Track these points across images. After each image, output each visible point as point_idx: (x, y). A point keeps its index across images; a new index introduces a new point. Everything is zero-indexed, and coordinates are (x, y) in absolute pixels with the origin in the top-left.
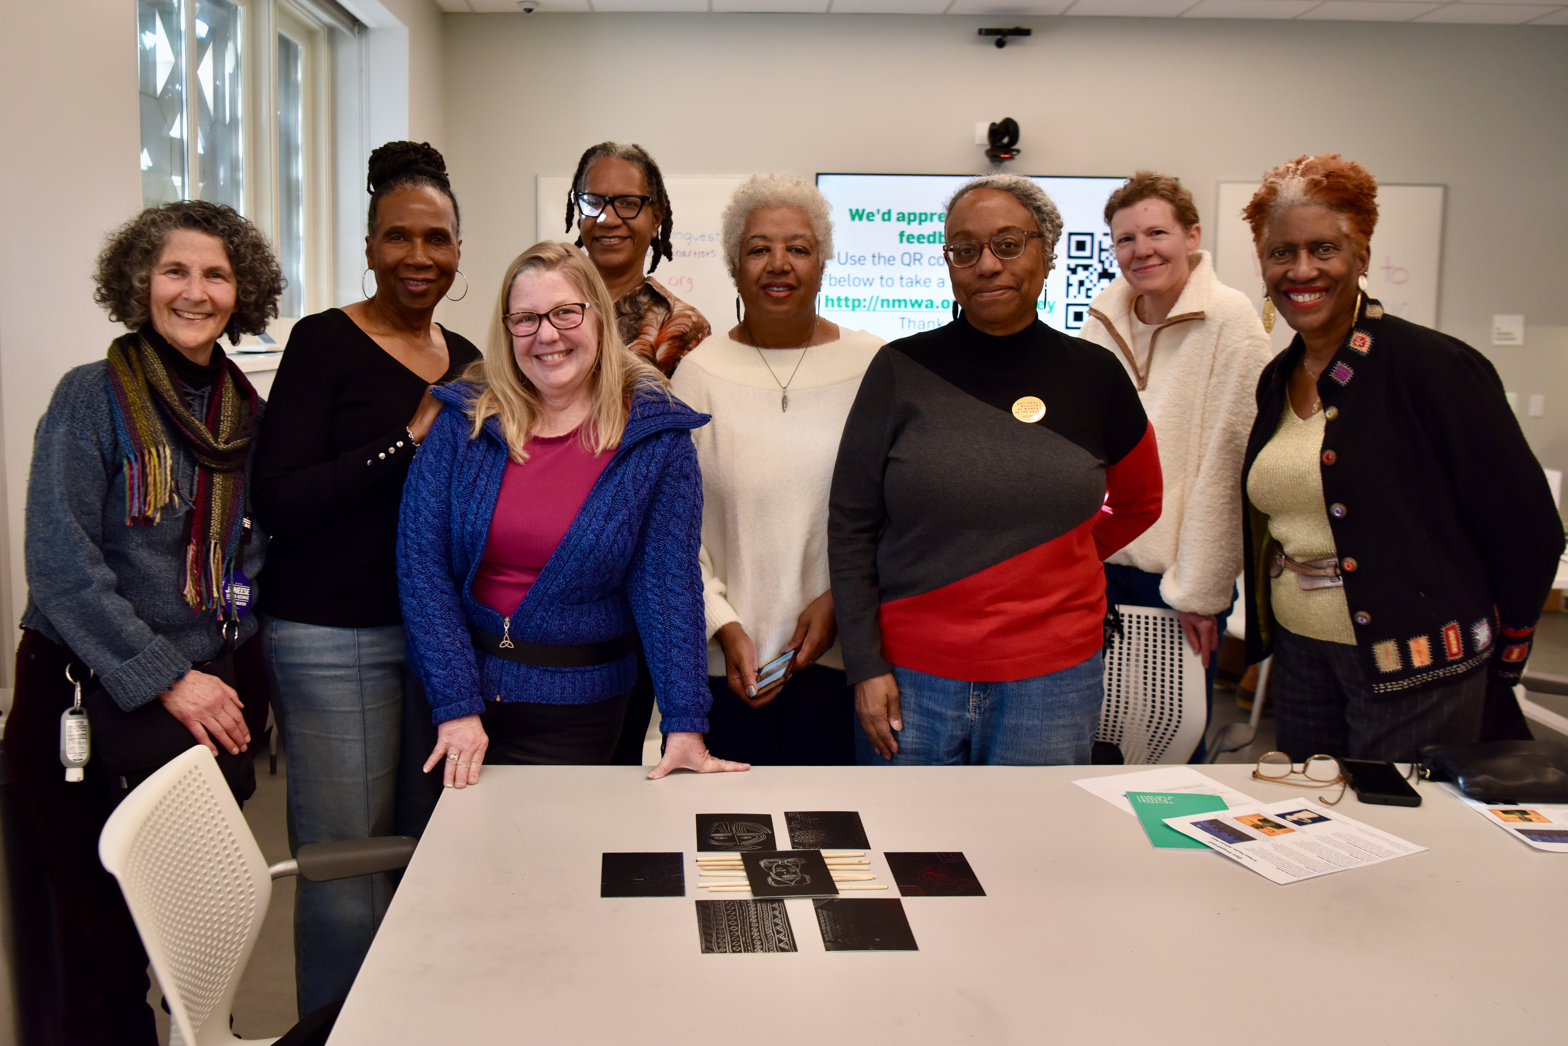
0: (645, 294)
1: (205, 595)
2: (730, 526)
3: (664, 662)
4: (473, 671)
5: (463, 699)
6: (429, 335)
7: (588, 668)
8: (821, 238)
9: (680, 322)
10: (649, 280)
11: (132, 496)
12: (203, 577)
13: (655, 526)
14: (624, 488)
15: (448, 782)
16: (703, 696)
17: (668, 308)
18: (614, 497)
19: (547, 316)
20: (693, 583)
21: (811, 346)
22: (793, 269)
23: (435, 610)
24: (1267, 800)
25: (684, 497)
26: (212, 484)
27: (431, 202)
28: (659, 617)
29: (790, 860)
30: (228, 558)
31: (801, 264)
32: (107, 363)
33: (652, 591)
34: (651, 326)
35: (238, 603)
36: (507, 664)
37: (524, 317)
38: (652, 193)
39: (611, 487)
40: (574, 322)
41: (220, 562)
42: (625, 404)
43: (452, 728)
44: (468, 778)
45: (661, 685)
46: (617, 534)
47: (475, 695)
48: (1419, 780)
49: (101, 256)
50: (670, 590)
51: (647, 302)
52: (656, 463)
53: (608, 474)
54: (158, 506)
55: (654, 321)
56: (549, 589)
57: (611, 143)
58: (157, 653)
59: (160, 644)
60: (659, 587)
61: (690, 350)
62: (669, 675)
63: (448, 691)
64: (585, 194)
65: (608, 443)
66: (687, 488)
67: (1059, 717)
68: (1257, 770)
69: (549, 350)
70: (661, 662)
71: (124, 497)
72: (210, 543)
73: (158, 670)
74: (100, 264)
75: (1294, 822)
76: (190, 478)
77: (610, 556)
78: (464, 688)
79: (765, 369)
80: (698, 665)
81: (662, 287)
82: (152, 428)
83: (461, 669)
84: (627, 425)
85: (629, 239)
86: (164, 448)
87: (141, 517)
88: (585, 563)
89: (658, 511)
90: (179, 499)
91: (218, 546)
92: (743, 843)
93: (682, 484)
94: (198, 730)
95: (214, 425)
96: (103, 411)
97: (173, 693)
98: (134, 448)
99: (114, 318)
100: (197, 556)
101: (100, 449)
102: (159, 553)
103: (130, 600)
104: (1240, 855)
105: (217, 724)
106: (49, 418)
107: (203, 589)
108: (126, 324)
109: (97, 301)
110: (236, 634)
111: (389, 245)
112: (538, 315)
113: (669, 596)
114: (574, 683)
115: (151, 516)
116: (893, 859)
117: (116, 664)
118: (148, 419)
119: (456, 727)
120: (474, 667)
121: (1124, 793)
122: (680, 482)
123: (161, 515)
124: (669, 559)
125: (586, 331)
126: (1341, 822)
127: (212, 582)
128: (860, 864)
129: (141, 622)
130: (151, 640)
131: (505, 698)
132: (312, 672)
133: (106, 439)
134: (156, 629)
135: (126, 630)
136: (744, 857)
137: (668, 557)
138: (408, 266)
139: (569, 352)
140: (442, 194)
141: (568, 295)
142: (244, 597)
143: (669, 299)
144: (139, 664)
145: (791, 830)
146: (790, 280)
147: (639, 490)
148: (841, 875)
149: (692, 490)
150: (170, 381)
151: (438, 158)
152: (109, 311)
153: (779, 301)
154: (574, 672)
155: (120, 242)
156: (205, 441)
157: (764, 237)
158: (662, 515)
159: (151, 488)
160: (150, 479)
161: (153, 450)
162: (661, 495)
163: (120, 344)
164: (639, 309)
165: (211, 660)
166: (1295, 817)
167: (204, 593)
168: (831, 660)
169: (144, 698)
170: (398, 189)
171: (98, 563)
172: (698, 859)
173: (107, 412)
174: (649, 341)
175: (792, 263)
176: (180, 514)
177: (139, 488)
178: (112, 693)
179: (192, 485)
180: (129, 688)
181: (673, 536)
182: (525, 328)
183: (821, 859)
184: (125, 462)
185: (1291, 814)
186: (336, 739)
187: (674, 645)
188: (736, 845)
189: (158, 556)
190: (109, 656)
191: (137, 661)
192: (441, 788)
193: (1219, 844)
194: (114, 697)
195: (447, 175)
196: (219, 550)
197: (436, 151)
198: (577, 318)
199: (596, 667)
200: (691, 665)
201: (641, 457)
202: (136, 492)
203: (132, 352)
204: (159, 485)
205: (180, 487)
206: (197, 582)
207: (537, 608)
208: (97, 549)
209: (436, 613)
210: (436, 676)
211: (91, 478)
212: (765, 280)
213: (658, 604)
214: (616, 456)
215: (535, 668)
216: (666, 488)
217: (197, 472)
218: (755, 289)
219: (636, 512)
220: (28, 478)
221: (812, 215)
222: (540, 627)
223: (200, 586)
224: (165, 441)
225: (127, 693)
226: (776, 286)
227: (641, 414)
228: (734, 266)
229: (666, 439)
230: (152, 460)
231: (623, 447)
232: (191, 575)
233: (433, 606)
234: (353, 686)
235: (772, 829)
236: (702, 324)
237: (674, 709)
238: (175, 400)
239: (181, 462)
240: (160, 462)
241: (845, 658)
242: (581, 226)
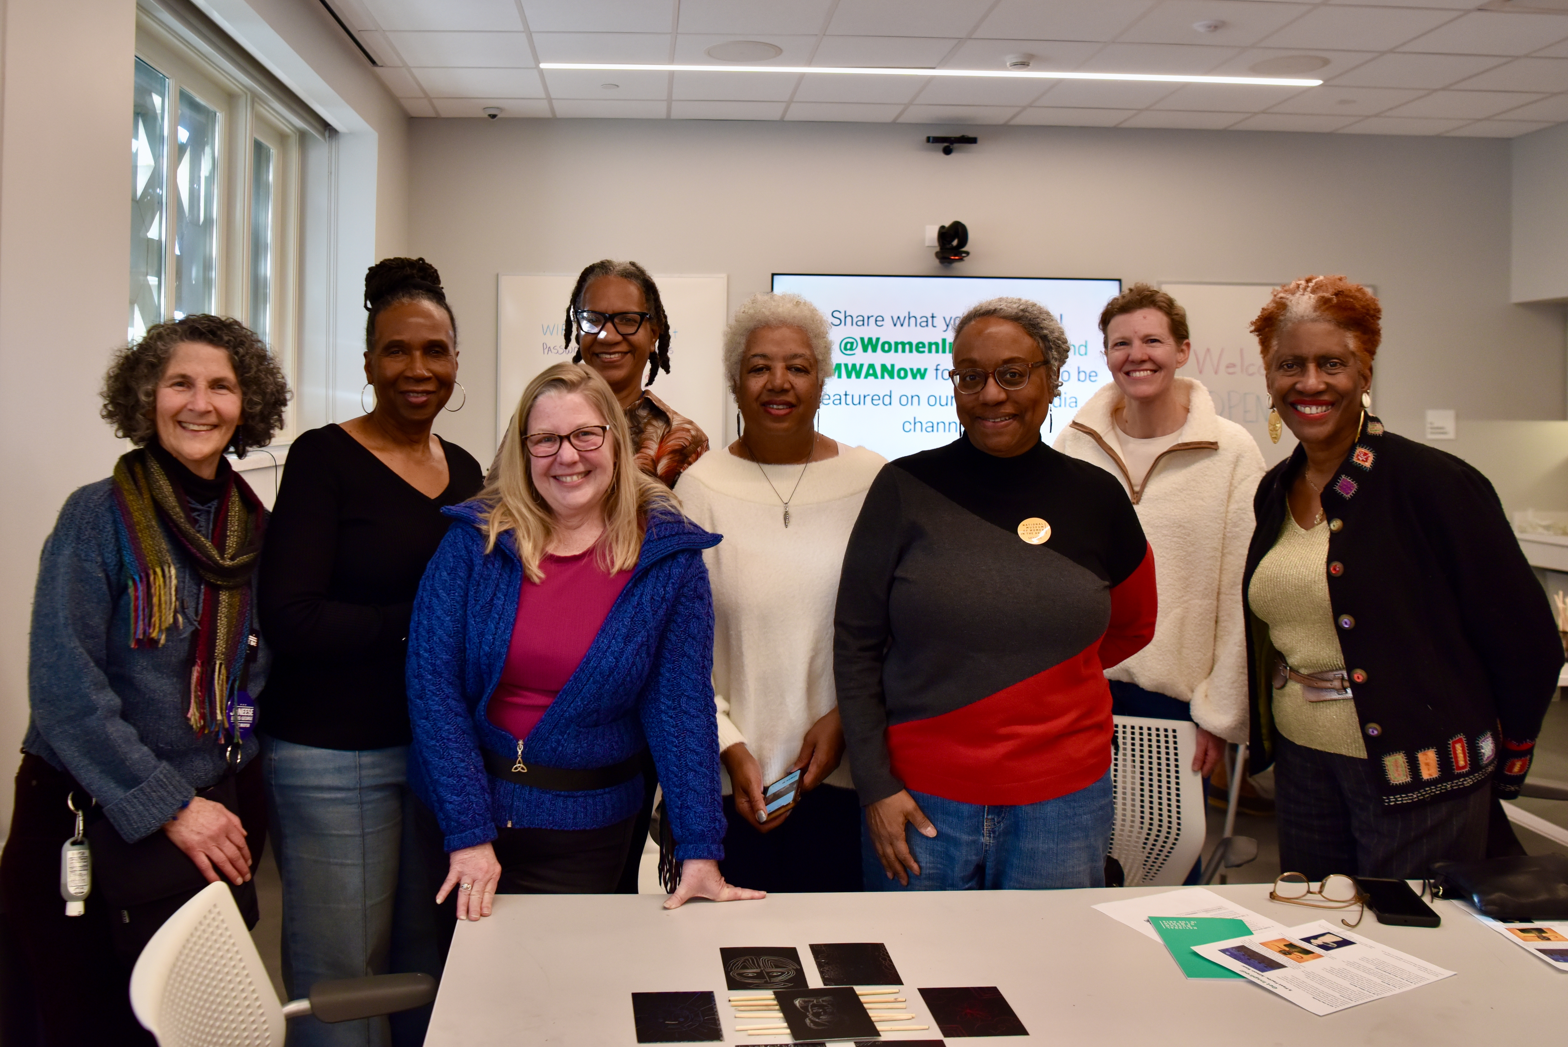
0: (644, 408)
1: (208, 718)
2: (734, 642)
3: (679, 786)
4: (487, 796)
5: (477, 826)
6: (428, 447)
7: (598, 791)
8: (820, 357)
9: (681, 436)
10: (648, 395)
11: (137, 617)
12: (207, 698)
13: (670, 647)
14: (642, 609)
15: (461, 913)
16: (720, 821)
17: (667, 421)
18: (633, 618)
19: (568, 437)
20: (707, 705)
21: (811, 461)
22: (793, 387)
23: (450, 733)
24: (1290, 924)
25: (698, 618)
26: (217, 602)
27: (428, 315)
28: (674, 739)
29: (824, 999)
30: (232, 678)
31: (800, 382)
32: (112, 481)
33: (667, 713)
34: (651, 440)
35: (242, 725)
36: (519, 788)
37: (544, 438)
38: (649, 309)
39: (630, 609)
40: (595, 444)
41: (225, 683)
42: (640, 526)
43: (466, 856)
44: (481, 909)
45: (677, 810)
46: (636, 656)
47: (488, 821)
48: (1432, 898)
49: (108, 373)
50: (685, 713)
51: (647, 416)
52: (673, 583)
53: (625, 595)
54: (163, 627)
55: (654, 435)
56: (565, 711)
57: (608, 261)
58: (162, 781)
59: (165, 771)
60: (674, 709)
61: (690, 464)
62: (685, 800)
63: (463, 818)
64: (585, 311)
65: (624, 563)
66: (701, 609)
67: (1074, 839)
68: (1274, 891)
69: (569, 471)
70: (676, 786)
71: (129, 618)
72: (215, 664)
73: (162, 799)
74: (108, 381)
75: (1319, 946)
76: (196, 596)
77: (628, 679)
78: (478, 814)
79: (766, 484)
80: (714, 790)
81: (660, 401)
82: (157, 548)
83: (475, 795)
84: (643, 546)
85: (629, 355)
86: (169, 567)
87: (145, 640)
88: (604, 685)
89: (673, 631)
90: (183, 619)
91: (223, 666)
92: (773, 980)
93: (696, 605)
94: (203, 861)
95: (220, 544)
96: (109, 532)
97: (177, 822)
98: (139, 568)
99: (120, 434)
100: (202, 678)
101: (105, 571)
102: (165, 676)
103: (134, 725)
104: (1275, 985)
105: (221, 855)
106: (54, 540)
107: (207, 711)
108: (132, 439)
109: (103, 417)
110: (239, 757)
111: (388, 359)
112: (559, 436)
113: (684, 719)
114: (585, 808)
115: (156, 638)
116: (928, 995)
117: (120, 793)
118: (153, 539)
119: (470, 855)
120: (488, 793)
121: (1146, 918)
122: (694, 603)
123: (166, 636)
124: (684, 681)
125: (606, 454)
126: (1366, 945)
127: (216, 703)
128: (896, 1001)
129: (145, 749)
130: (155, 768)
131: (517, 823)
132: (312, 795)
133: (111, 559)
134: (160, 755)
135: (130, 758)
136: (778, 996)
137: (683, 678)
138: (408, 378)
139: (587, 473)
140: (439, 307)
141: (589, 418)
142: (248, 718)
143: (668, 413)
144: (144, 793)
145: (820, 965)
146: (790, 398)
147: (657, 611)
148: (879, 1015)
149: (706, 611)
150: (176, 497)
151: (433, 273)
152: (115, 426)
153: (779, 419)
154: (585, 796)
155: (127, 358)
156: (210, 558)
157: (764, 356)
158: (677, 636)
159: (156, 609)
160: (155, 600)
161: (158, 570)
162: (676, 616)
163: (127, 461)
164: (639, 423)
165: (213, 786)
166: (1320, 941)
167: (208, 715)
168: (839, 780)
169: (149, 829)
170: (396, 303)
171: (103, 688)
172: (731, 998)
173: (112, 532)
174: (649, 455)
175: (791, 381)
176: (185, 635)
177: (144, 610)
178: (115, 824)
179: (198, 604)
180: (133, 819)
181: (689, 657)
182: (544, 449)
183: (856, 997)
184: (130, 583)
185: (1316, 937)
186: (336, 864)
187: (690, 769)
188: (766, 982)
189: (164, 679)
190: (113, 785)
191: (141, 790)
192: (454, 919)
193: (1251, 973)
194: (117, 828)
195: (442, 288)
196: (223, 671)
197: (431, 266)
198: (598, 440)
199: (607, 790)
200: (707, 789)
201: (657, 577)
202: (141, 613)
203: (138, 469)
204: (163, 606)
205: (185, 606)
206: (201, 705)
207: (552, 731)
208: (102, 673)
209: (451, 736)
210: (451, 803)
211: (95, 600)
212: (765, 398)
213: (673, 727)
214: (634, 577)
215: (547, 792)
216: (681, 608)
217: (203, 591)
218: (755, 406)
219: (653, 633)
220: (32, 600)
221: (811, 335)
222: (554, 750)
223: (204, 708)
224: (170, 561)
225: (131, 825)
226: (776, 404)
227: (657, 535)
228: (735, 382)
229: (682, 560)
230: (157, 581)
231: (640, 568)
232: (196, 697)
233: (448, 729)
234: (353, 809)
235: (799, 963)
236: (701, 438)
237: (690, 835)
238: (181, 517)
239: (187, 581)
240: (165, 582)
241: (855, 777)
242: (581, 342)
